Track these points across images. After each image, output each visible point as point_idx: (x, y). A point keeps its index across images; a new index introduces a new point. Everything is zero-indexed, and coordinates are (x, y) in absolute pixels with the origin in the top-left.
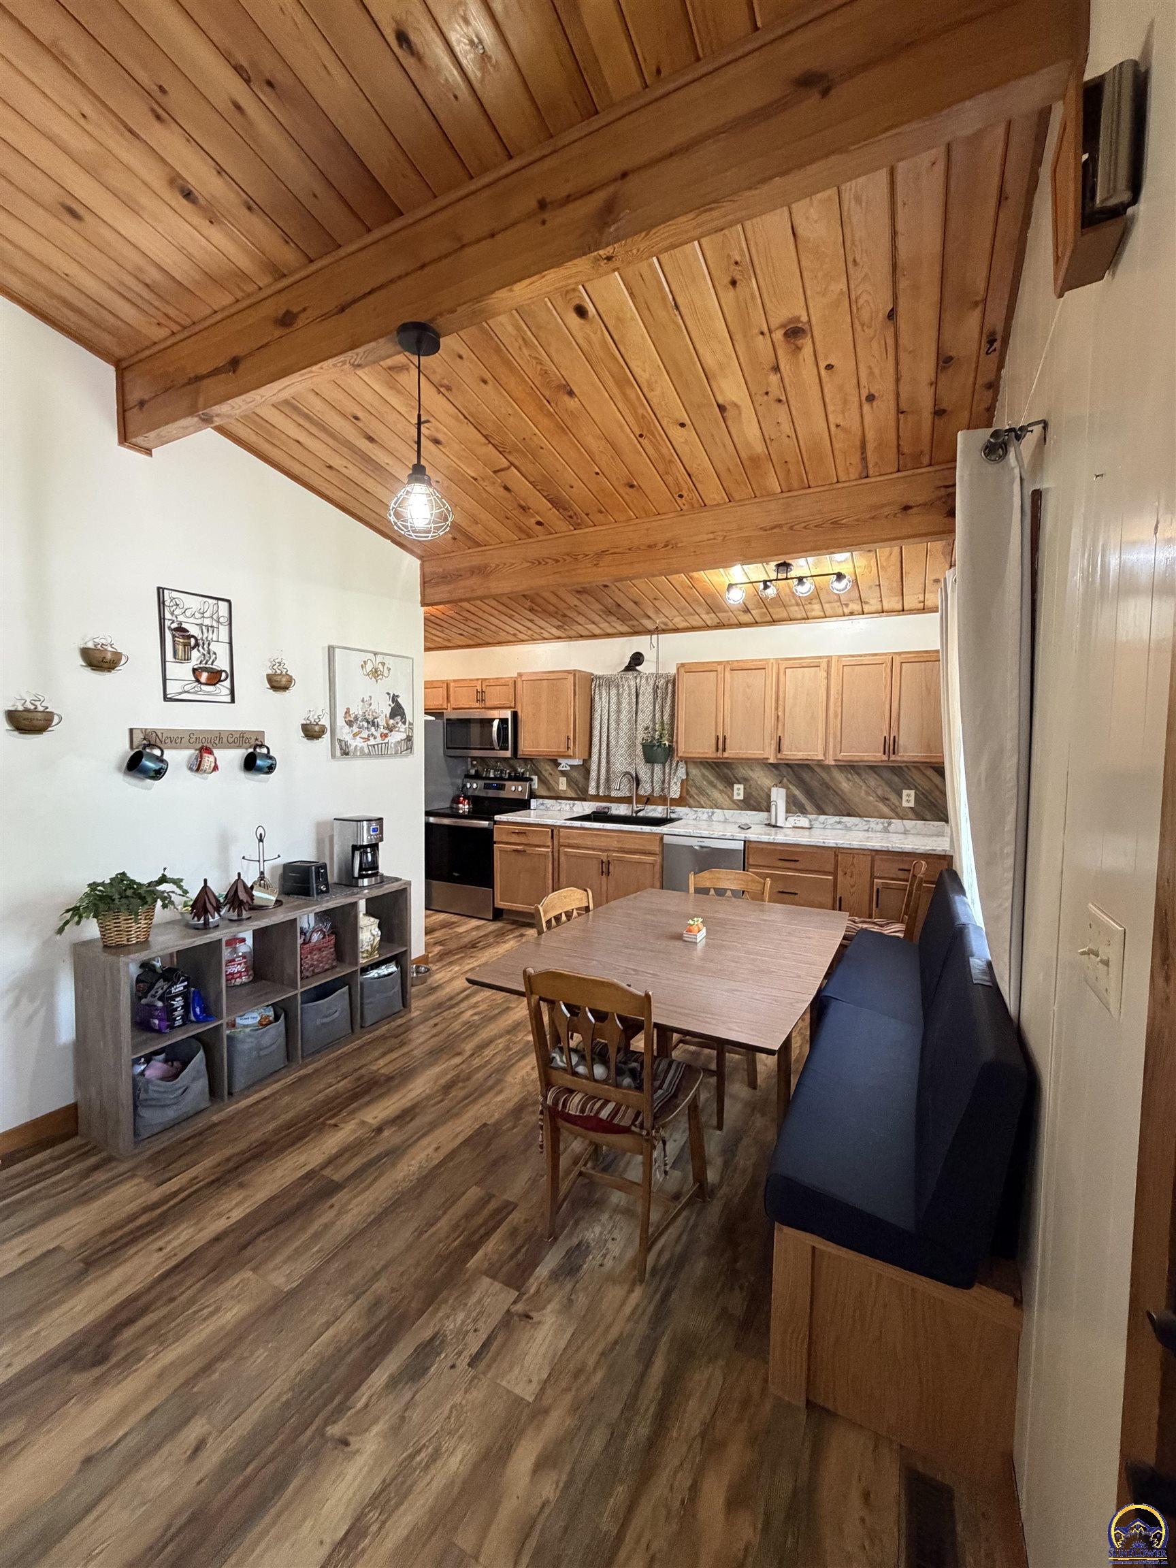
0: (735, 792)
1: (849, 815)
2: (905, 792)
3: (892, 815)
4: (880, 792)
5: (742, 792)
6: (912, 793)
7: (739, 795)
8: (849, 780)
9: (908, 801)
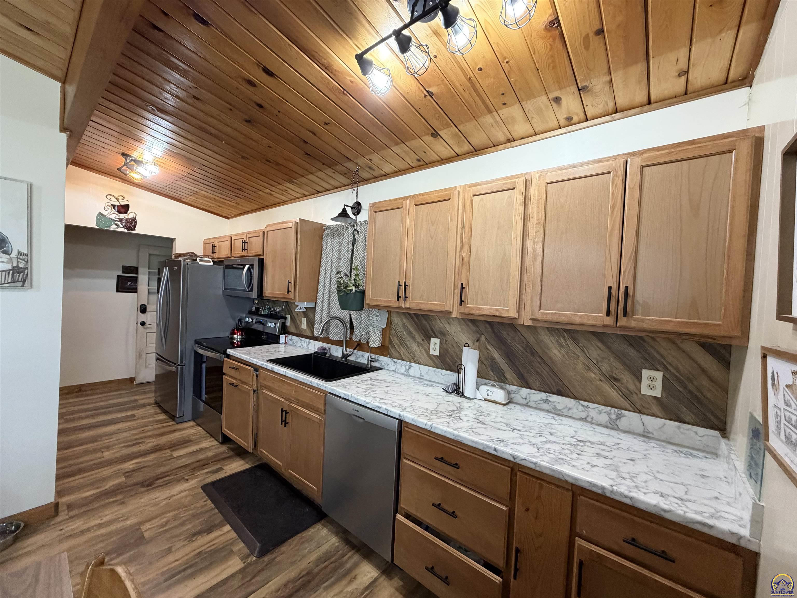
0: (432, 346)
1: (559, 393)
2: (646, 373)
3: (625, 404)
4: (605, 367)
5: (438, 347)
6: (659, 375)
7: (434, 350)
8: (561, 345)
9: (652, 388)
